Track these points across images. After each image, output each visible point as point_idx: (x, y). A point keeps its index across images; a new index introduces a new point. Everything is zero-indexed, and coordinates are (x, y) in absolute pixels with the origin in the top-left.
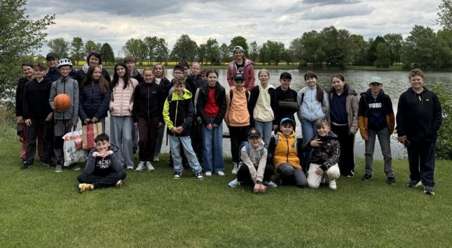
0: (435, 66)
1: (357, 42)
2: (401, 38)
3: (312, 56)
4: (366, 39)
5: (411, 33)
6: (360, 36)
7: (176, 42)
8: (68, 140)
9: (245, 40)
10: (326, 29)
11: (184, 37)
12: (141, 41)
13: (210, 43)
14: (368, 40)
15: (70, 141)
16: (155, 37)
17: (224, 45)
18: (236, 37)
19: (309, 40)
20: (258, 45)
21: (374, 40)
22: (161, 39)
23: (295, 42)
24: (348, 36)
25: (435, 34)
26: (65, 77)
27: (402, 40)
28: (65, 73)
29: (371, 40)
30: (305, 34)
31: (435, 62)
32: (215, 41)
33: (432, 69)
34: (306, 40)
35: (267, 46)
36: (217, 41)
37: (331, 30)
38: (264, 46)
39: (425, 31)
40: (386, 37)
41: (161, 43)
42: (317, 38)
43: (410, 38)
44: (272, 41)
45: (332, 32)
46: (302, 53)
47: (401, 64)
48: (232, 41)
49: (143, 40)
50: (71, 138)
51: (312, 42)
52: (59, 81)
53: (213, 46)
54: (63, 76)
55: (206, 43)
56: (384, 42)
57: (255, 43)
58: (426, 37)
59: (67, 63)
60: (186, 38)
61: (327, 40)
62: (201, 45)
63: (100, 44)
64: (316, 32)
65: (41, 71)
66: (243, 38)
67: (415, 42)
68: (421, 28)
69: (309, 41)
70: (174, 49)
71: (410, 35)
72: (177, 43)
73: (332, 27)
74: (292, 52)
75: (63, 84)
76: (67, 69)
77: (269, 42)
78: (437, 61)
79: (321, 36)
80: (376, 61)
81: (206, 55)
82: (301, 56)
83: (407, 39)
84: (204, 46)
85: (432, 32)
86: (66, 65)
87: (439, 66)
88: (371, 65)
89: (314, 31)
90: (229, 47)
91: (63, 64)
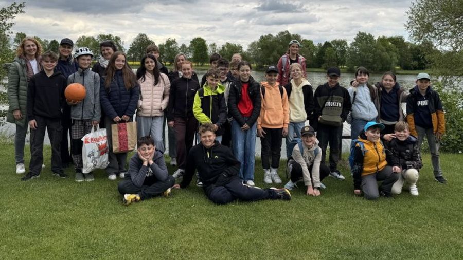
0: (375, 69)
1: (308, 46)
2: (346, 44)
3: (268, 59)
4: (316, 44)
5: (355, 39)
6: (310, 41)
7: (132, 41)
8: (88, 142)
9: (205, 41)
10: (282, 33)
11: (142, 36)
12: (93, 39)
13: (169, 43)
14: (317, 45)
15: (91, 144)
16: (110, 35)
17: (184, 46)
18: (195, 38)
19: (265, 43)
20: (217, 47)
21: (322, 45)
22: (116, 37)
23: (253, 45)
24: (300, 40)
25: (375, 40)
26: (84, 69)
27: (347, 45)
28: (86, 64)
29: (320, 45)
30: (262, 37)
31: (375, 65)
32: (174, 42)
33: (372, 72)
34: (263, 43)
35: (226, 48)
36: (176, 41)
37: (286, 34)
38: (223, 48)
39: (367, 37)
40: (332, 42)
41: (117, 41)
42: (273, 41)
43: (354, 44)
44: (230, 43)
45: (286, 36)
46: (259, 56)
47: (345, 67)
48: (191, 42)
49: (96, 38)
50: (92, 140)
51: (268, 45)
52: (77, 73)
53: (172, 46)
54: (81, 68)
55: (165, 43)
56: (331, 47)
57: (214, 44)
58: (367, 43)
59: (89, 52)
60: (144, 37)
61: (282, 43)
62: (160, 45)
63: (47, 41)
64: (272, 35)
65: (52, 62)
66: (202, 40)
67: (359, 47)
68: (364, 34)
69: (265, 45)
70: (131, 48)
71: (355, 41)
72: (135, 42)
73: (287, 32)
74: (249, 54)
75: (82, 77)
76: (88, 60)
77: (228, 44)
78: (377, 64)
79: (276, 40)
80: (324, 64)
81: (164, 55)
82: (258, 58)
83: (351, 45)
84: (163, 46)
85: (373, 39)
86: (87, 55)
87: (378, 69)
88: (320, 67)
89: (270, 35)
90: (189, 48)
91: (83, 53)
